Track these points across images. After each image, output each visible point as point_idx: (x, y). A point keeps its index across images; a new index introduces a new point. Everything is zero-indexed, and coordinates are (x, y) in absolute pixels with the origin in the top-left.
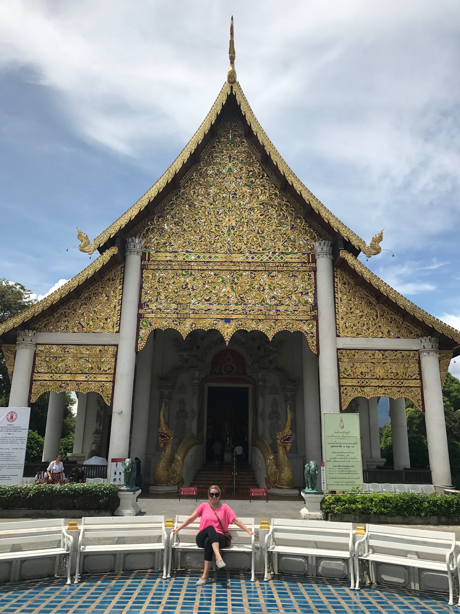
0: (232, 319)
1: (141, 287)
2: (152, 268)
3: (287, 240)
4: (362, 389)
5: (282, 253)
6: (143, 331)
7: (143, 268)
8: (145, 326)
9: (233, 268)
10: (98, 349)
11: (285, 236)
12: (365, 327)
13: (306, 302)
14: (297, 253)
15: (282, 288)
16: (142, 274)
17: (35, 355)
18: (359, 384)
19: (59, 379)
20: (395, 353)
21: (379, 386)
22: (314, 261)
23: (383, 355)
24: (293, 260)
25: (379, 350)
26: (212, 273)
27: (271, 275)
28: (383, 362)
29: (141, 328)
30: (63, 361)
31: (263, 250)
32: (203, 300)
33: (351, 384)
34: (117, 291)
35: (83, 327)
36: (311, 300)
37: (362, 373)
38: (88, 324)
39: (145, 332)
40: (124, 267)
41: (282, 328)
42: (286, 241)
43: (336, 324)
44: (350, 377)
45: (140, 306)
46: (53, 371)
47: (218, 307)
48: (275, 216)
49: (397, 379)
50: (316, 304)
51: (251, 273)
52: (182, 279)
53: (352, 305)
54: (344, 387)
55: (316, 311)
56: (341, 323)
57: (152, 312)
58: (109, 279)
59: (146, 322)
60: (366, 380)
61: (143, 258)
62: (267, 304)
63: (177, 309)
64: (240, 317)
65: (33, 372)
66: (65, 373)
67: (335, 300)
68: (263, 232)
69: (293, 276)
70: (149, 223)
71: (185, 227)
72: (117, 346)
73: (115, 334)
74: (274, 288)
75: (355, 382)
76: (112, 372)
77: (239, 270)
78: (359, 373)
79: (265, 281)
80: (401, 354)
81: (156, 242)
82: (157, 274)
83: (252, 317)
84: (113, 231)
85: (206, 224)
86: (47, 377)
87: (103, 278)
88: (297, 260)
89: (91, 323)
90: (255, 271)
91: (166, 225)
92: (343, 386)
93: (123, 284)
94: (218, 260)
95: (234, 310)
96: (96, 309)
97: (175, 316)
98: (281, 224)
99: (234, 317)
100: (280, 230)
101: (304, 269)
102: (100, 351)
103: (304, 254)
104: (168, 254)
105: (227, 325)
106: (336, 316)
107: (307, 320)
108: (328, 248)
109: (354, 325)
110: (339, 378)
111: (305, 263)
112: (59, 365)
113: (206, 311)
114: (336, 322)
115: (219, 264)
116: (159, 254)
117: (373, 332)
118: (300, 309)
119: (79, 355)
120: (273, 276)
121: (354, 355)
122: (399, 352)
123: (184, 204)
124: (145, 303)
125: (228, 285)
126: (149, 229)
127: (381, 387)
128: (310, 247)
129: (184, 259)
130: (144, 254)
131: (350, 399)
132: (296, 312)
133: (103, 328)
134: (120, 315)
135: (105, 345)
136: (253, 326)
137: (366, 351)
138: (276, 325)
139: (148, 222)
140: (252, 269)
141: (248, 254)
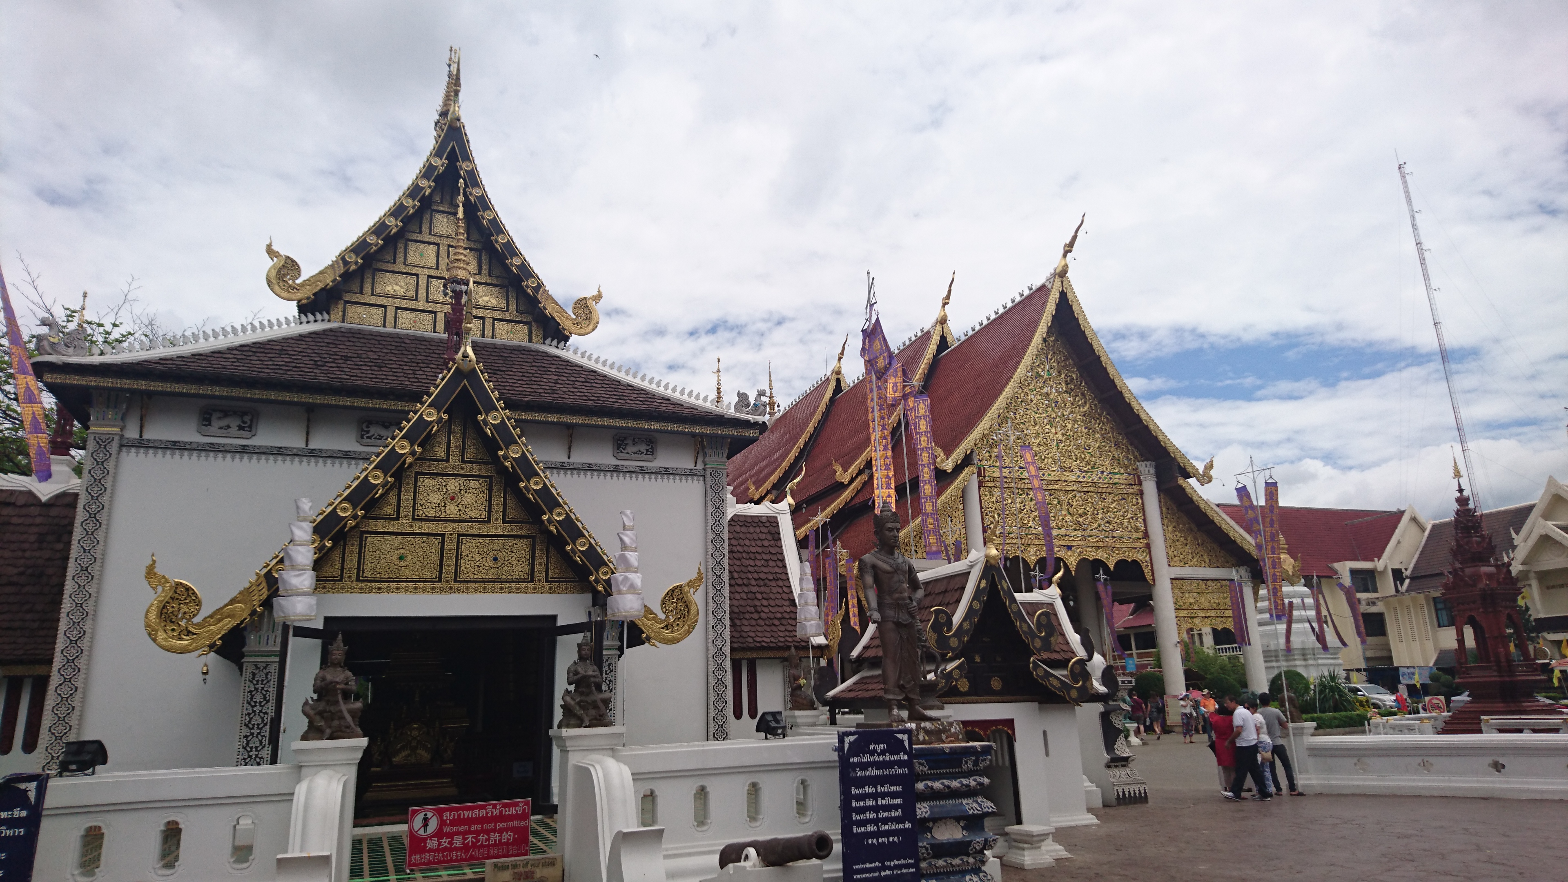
0: (1074, 546)
1: (982, 508)
2: (989, 485)
3: (1113, 458)
5: (1110, 473)
7: (980, 485)
9: (1068, 488)
11: (1110, 453)
12: (1190, 556)
13: (1138, 528)
14: (1123, 473)
15: (1114, 512)
16: (980, 492)
20: (1216, 582)
21: (1205, 617)
22: (1140, 483)
23: (1206, 585)
24: (1121, 482)
25: (1203, 580)
26: (1047, 493)
27: (1102, 497)
28: (1206, 592)
31: (1093, 468)
33: (1182, 615)
36: (1142, 527)
37: (1190, 604)
41: (1119, 557)
43: (1166, 553)
44: (1181, 608)
45: (984, 531)
47: (1060, 532)
48: (1097, 429)
49: (1219, 609)
50: (1146, 530)
51: (1084, 494)
52: (1020, 499)
54: (1178, 618)
55: (1148, 538)
56: (1171, 551)
60: (1194, 611)
61: (979, 475)
62: (1104, 530)
63: (1020, 534)
64: (1081, 543)
68: (1089, 448)
69: (1123, 499)
74: (1108, 512)
75: (1187, 613)
77: (1073, 491)
79: (1098, 504)
81: (987, 454)
82: (993, 493)
83: (1091, 544)
84: (969, 447)
88: (1125, 482)
90: (1088, 492)
92: (1176, 617)
94: (1051, 478)
95: (1074, 536)
97: (1019, 542)
98: (1104, 439)
99: (1075, 543)
100: (1105, 446)
101: (1131, 491)
103: (1130, 474)
105: (1071, 552)
106: (1165, 544)
107: (1140, 549)
109: (1182, 554)
110: (1176, 609)
111: (1131, 485)
114: (1167, 550)
115: (1054, 483)
116: (994, 469)
117: (1197, 560)
118: (1133, 536)
120: (1104, 499)
121: (1185, 585)
122: (1218, 581)
124: (988, 525)
125: (1065, 507)
127: (1207, 617)
128: (1135, 468)
129: (1019, 476)
130: (979, 469)
132: (1130, 539)
134: (966, 540)
136: (1094, 554)
137: (1191, 581)
138: (1114, 553)
140: (1085, 489)
141: (1078, 473)
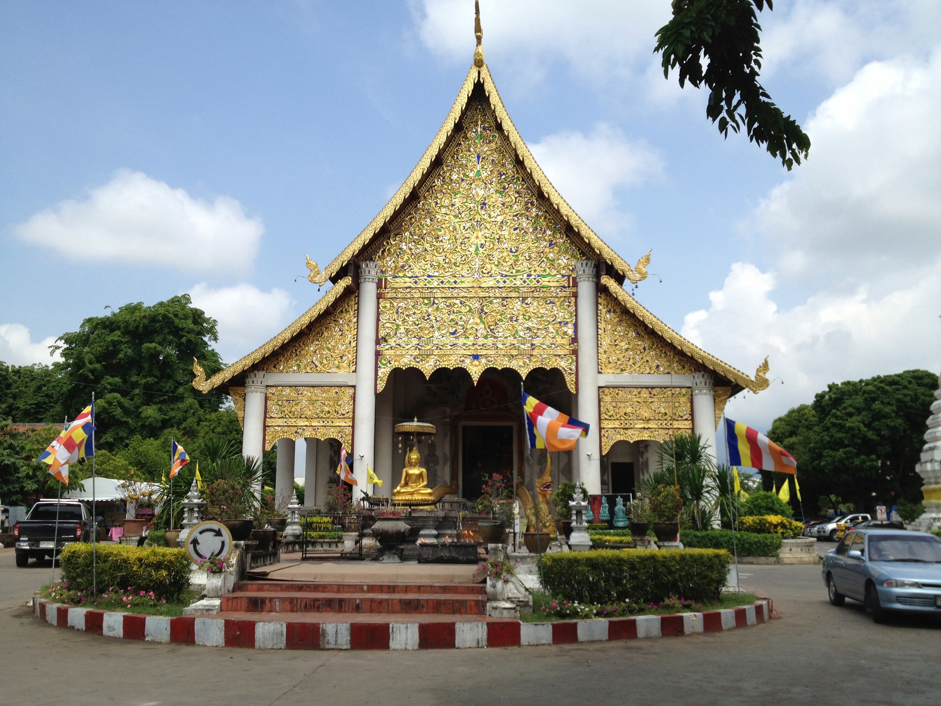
0: (481, 355)
1: (378, 320)
2: (389, 296)
3: (545, 260)
4: (626, 431)
5: (539, 276)
6: (383, 370)
7: (379, 296)
8: (384, 364)
9: (482, 294)
10: (334, 391)
11: (542, 255)
12: (631, 361)
13: (565, 333)
14: (555, 275)
15: (538, 317)
16: (378, 303)
17: (266, 399)
18: (622, 426)
19: (294, 424)
20: (665, 390)
21: (644, 428)
22: (575, 285)
23: (650, 393)
24: (551, 284)
25: (647, 388)
26: (458, 302)
27: (526, 302)
28: (650, 401)
29: (380, 367)
30: (296, 404)
31: (517, 271)
32: (448, 334)
33: (613, 426)
34: (352, 325)
35: (316, 366)
36: (570, 332)
37: (625, 414)
38: (321, 363)
39: (384, 371)
40: (358, 296)
41: (538, 365)
42: (543, 261)
43: (598, 359)
44: (612, 418)
45: (378, 342)
46: (287, 416)
47: (465, 341)
48: (531, 230)
49: (666, 420)
50: (576, 336)
51: (503, 300)
52: (424, 309)
53: (617, 337)
54: (606, 430)
55: (576, 344)
56: (603, 357)
57: (391, 348)
58: (342, 311)
59: (385, 360)
60: (631, 422)
61: (379, 286)
62: (520, 337)
63: (418, 344)
64: (491, 352)
65: (265, 417)
66: (300, 417)
67: (597, 331)
68: (517, 251)
69: (551, 303)
70: (385, 243)
71: (427, 246)
72: (354, 387)
73: (351, 374)
74: (530, 317)
75: (617, 424)
76: (351, 416)
77: (489, 297)
78: (623, 414)
79: (518, 310)
80: (670, 392)
81: (393, 265)
82: (395, 304)
83: (503, 352)
84: (346, 259)
85: (450, 242)
86: (281, 422)
87: (335, 309)
88: (556, 284)
89: (325, 362)
90: (507, 298)
91: (404, 244)
92: (604, 428)
93: (358, 316)
94: (464, 285)
95: (483, 345)
96: (330, 346)
97: (417, 352)
98: (537, 239)
99: (484, 352)
100: (537, 247)
101: (564, 294)
102: (337, 393)
103: (563, 276)
104: (407, 280)
105: (476, 362)
106: (598, 350)
107: (565, 355)
108: (591, 269)
109: (618, 360)
110: (600, 419)
111: (564, 287)
112: (293, 410)
113: (451, 346)
114: (598, 356)
115: (465, 290)
116: (397, 280)
117: (639, 367)
118: (558, 342)
119: (314, 398)
120: (527, 304)
121: (617, 394)
122: (669, 389)
123: (425, 218)
124: (382, 337)
125: (476, 315)
126: (385, 250)
127: (647, 429)
128: (571, 268)
129: (425, 285)
130: (380, 280)
131: (612, 443)
132: (553, 346)
133: (338, 367)
134: (356, 352)
135: (341, 387)
136: (505, 363)
137: (632, 389)
138: (530, 360)
139: (383, 241)
140: (504, 295)
141: (499, 277)
